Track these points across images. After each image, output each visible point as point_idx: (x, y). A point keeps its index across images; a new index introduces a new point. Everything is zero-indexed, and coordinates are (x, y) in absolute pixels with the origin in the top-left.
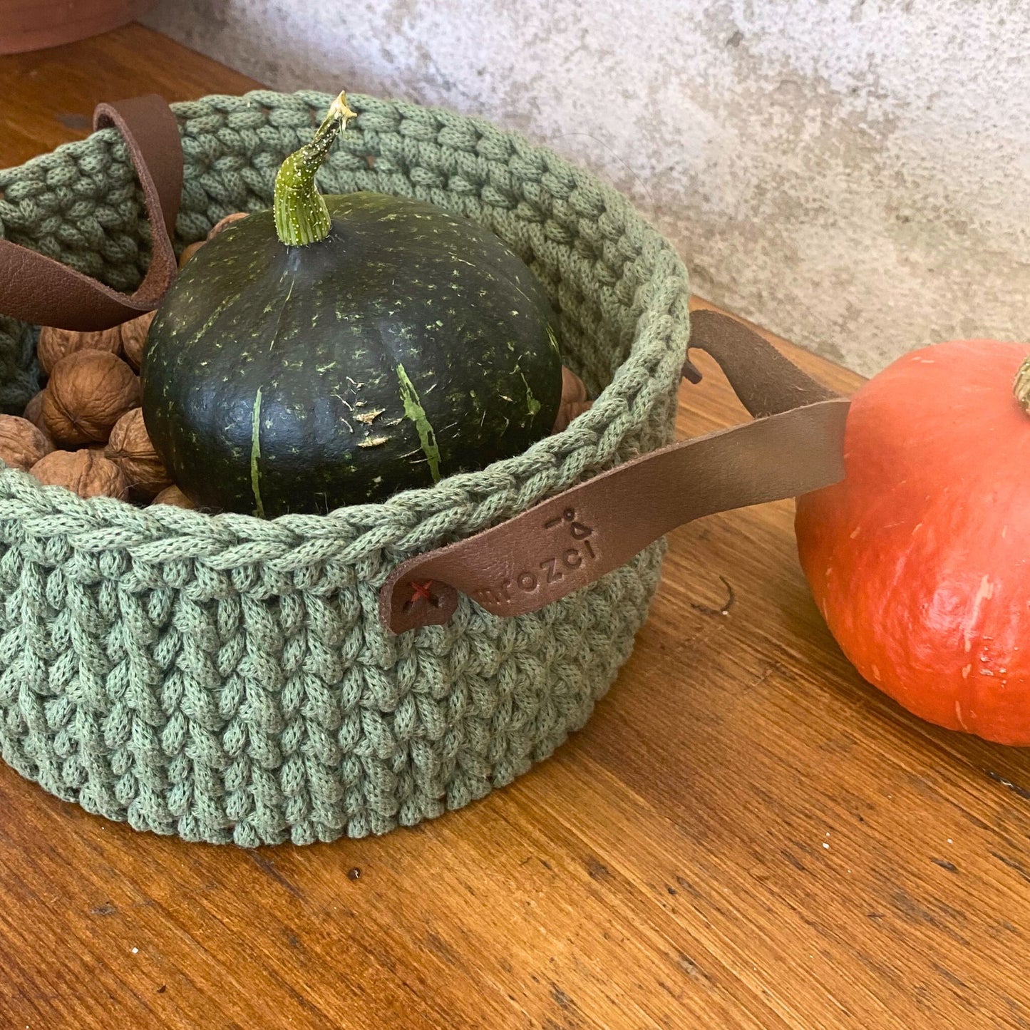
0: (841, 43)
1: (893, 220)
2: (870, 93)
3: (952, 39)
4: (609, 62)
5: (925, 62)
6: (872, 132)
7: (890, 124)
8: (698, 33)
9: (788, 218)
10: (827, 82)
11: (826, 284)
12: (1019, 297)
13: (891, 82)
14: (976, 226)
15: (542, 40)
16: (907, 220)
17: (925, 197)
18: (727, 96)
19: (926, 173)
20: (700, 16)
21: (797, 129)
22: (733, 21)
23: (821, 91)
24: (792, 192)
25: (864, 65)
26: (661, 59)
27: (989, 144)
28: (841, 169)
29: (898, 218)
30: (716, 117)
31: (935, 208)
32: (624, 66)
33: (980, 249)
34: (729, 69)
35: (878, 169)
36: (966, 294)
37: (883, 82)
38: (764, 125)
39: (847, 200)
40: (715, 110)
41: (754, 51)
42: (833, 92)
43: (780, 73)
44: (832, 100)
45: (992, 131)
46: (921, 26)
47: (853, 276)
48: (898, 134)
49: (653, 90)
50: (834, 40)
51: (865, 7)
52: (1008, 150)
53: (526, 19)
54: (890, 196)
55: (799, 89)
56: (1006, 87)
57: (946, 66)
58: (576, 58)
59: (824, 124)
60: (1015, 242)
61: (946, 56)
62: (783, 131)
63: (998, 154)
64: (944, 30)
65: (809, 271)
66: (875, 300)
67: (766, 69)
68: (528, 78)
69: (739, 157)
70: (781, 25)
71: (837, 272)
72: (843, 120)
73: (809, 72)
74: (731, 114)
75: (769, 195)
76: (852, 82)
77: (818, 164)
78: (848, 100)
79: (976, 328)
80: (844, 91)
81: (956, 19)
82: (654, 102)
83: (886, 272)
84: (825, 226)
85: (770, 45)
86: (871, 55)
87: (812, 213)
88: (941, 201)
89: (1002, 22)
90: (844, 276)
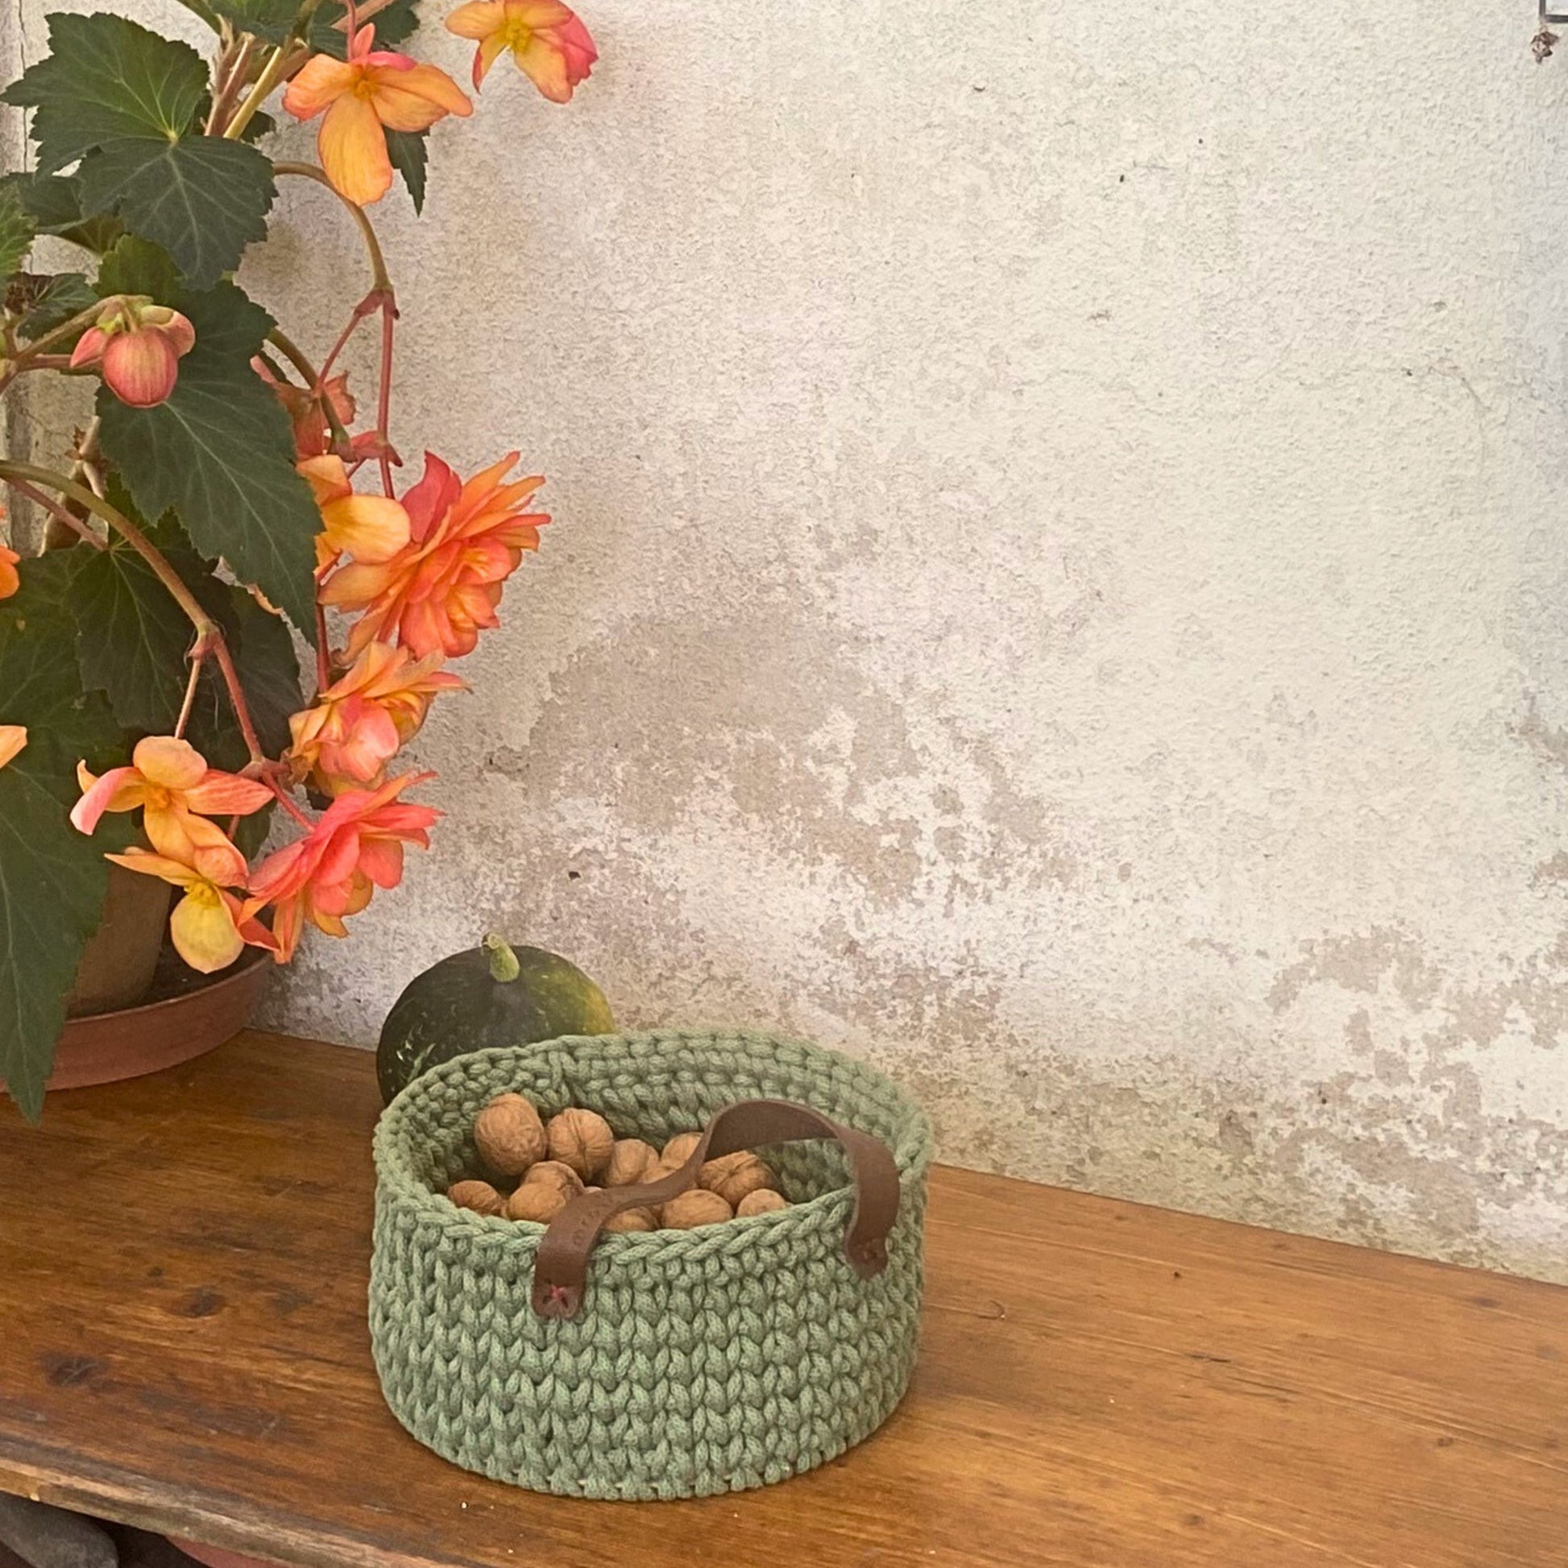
0: (941, 936)
1: (1014, 1077)
2: (973, 973)
3: (1027, 918)
4: (737, 986)
5: (1010, 940)
6: (982, 1005)
7: (994, 996)
8: (818, 948)
9: (926, 1096)
10: (936, 970)
11: (971, 1148)
12: (1127, 1118)
13: (988, 960)
14: (1080, 1065)
15: (667, 979)
16: (1025, 1074)
17: (1036, 1051)
18: (852, 996)
19: (1031, 1030)
20: (817, 934)
21: (918, 1015)
22: (846, 933)
23: (933, 978)
24: (925, 1072)
25: (964, 951)
26: (787, 976)
27: (1076, 997)
28: (962, 1042)
29: (1018, 1073)
30: (846, 1019)
31: (1046, 1059)
32: (752, 988)
33: (1088, 1084)
34: (851, 974)
35: (993, 1035)
36: (1087, 1126)
37: (982, 962)
38: (889, 1017)
39: (975, 1068)
40: (843, 1013)
41: (869, 955)
42: (944, 978)
43: (896, 970)
44: (944, 985)
45: (1074, 985)
46: (1002, 913)
47: (992, 1135)
48: (1003, 1002)
49: (783, 1005)
50: (935, 934)
51: (955, 905)
52: (1089, 998)
53: (648, 962)
54: (1008, 1057)
55: (913, 978)
56: (1075, 948)
57: (1028, 939)
58: (705, 986)
59: (941, 1006)
60: (1113, 1072)
61: (1025, 932)
62: (908, 1019)
63: (1082, 1002)
64: (1020, 913)
65: (954, 1139)
66: (1015, 1152)
67: (882, 969)
68: (656, 1017)
69: (873, 1051)
70: (889, 929)
71: (978, 1135)
72: (955, 1000)
73: (920, 965)
74: (859, 1014)
75: (906, 1079)
76: (958, 967)
77: (943, 1042)
78: (956, 983)
79: (1101, 1154)
80: (952, 975)
81: (1027, 903)
82: (787, 1016)
83: (1020, 1123)
84: (960, 1096)
85: (883, 948)
86: (967, 942)
87: (946, 1087)
88: (1048, 1052)
89: (1061, 900)
90: (985, 1137)
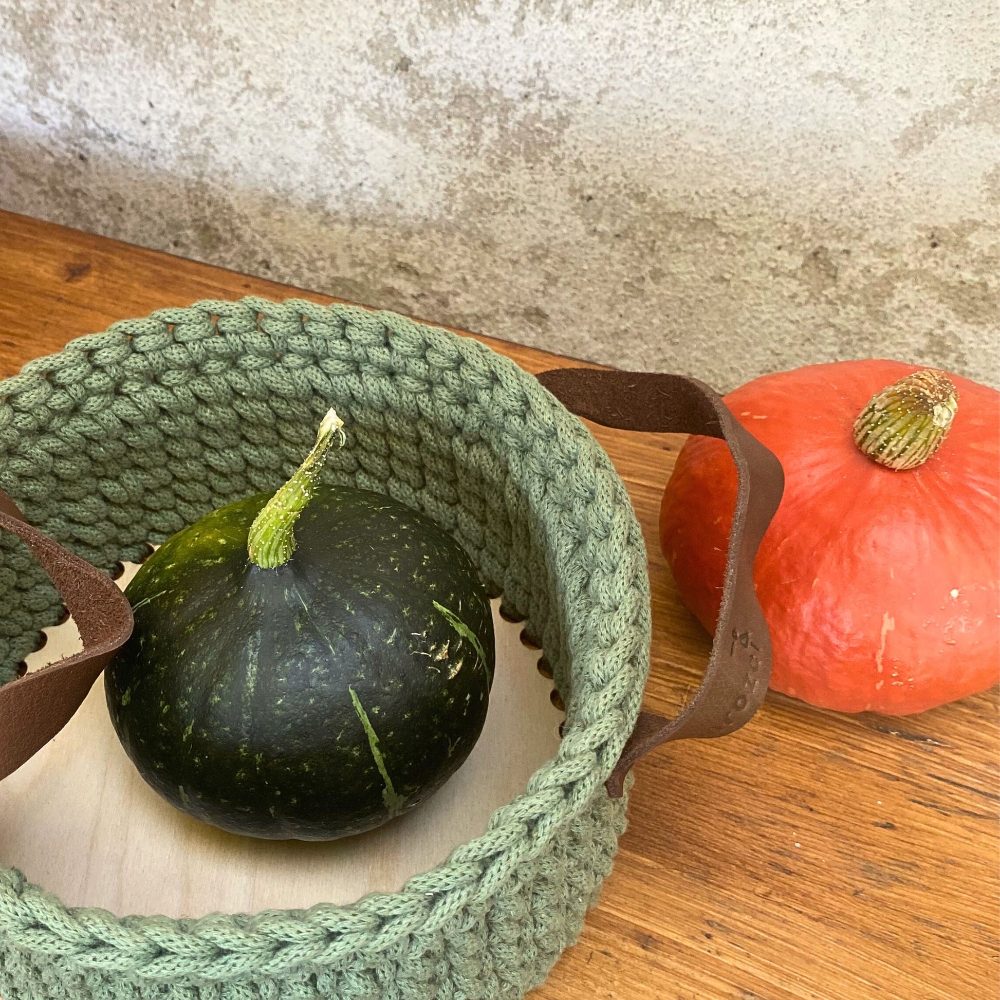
0: (507, 57)
1: (577, 200)
2: (541, 97)
3: (612, 41)
4: (278, 98)
5: (589, 64)
6: (548, 129)
7: (564, 121)
8: (365, 63)
9: (480, 212)
10: (500, 92)
11: (524, 260)
12: (699, 245)
13: (561, 84)
14: (654, 194)
15: (204, 86)
16: (590, 198)
17: (605, 178)
18: (403, 115)
19: (603, 157)
20: (364, 48)
21: (476, 136)
22: (398, 49)
23: (494, 100)
24: (480, 190)
25: (533, 73)
26: (332, 90)
27: (658, 126)
28: (523, 164)
29: (582, 197)
30: (396, 135)
31: (615, 185)
32: (294, 100)
33: (660, 212)
34: (402, 91)
35: (558, 159)
36: (652, 250)
37: (553, 85)
38: (444, 136)
39: (534, 190)
40: (394, 128)
41: (423, 73)
42: (506, 100)
43: (453, 89)
44: (506, 108)
45: (660, 115)
46: (582, 33)
47: (548, 251)
48: (572, 127)
49: (328, 118)
50: (500, 55)
51: (525, 22)
52: (675, 129)
53: (182, 68)
54: (573, 181)
55: (473, 101)
56: (667, 76)
57: (611, 64)
58: (244, 97)
59: (502, 128)
60: (692, 202)
61: (609, 56)
62: (463, 139)
63: (667, 133)
64: (604, 35)
65: (506, 252)
66: (570, 267)
67: (438, 87)
68: (197, 122)
69: (425, 167)
70: (446, 47)
71: (532, 249)
72: (519, 123)
73: (481, 86)
74: (411, 131)
75: (459, 195)
76: (523, 90)
77: (501, 163)
78: (521, 106)
79: (664, 275)
80: (517, 97)
81: (614, 24)
82: (332, 129)
83: (578, 243)
84: (516, 214)
85: (439, 66)
86: (538, 64)
87: (502, 205)
88: (620, 178)
89: (658, 22)
90: (539, 252)
